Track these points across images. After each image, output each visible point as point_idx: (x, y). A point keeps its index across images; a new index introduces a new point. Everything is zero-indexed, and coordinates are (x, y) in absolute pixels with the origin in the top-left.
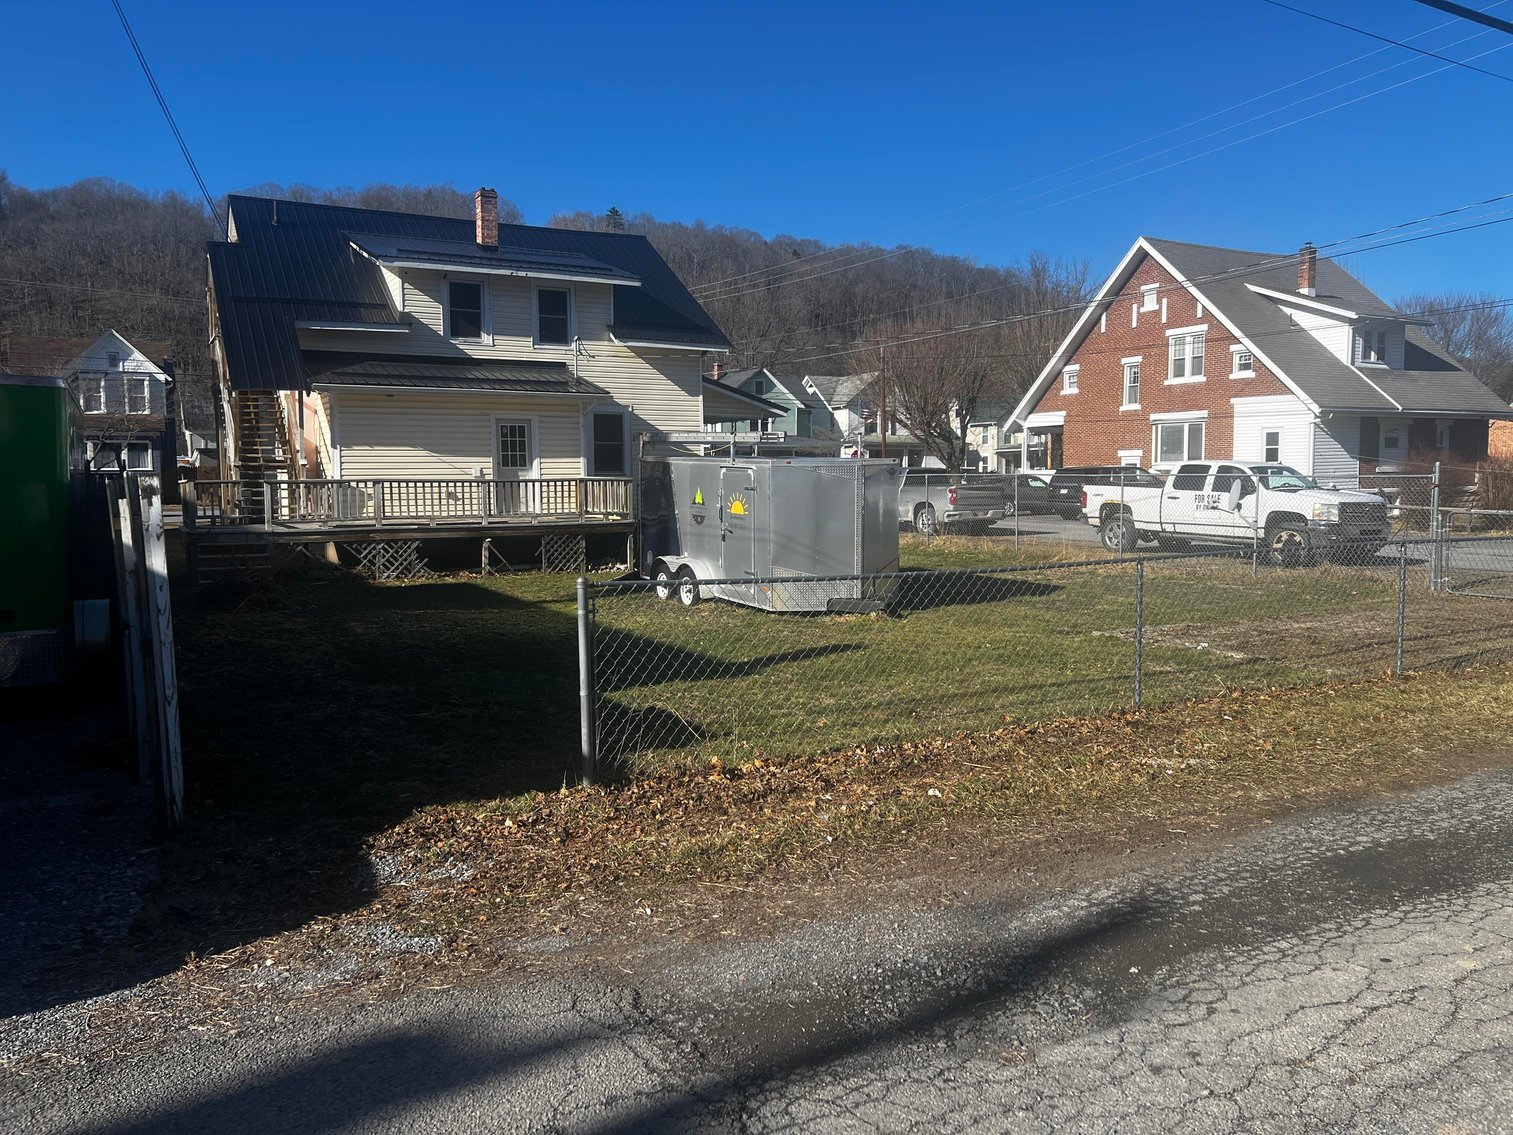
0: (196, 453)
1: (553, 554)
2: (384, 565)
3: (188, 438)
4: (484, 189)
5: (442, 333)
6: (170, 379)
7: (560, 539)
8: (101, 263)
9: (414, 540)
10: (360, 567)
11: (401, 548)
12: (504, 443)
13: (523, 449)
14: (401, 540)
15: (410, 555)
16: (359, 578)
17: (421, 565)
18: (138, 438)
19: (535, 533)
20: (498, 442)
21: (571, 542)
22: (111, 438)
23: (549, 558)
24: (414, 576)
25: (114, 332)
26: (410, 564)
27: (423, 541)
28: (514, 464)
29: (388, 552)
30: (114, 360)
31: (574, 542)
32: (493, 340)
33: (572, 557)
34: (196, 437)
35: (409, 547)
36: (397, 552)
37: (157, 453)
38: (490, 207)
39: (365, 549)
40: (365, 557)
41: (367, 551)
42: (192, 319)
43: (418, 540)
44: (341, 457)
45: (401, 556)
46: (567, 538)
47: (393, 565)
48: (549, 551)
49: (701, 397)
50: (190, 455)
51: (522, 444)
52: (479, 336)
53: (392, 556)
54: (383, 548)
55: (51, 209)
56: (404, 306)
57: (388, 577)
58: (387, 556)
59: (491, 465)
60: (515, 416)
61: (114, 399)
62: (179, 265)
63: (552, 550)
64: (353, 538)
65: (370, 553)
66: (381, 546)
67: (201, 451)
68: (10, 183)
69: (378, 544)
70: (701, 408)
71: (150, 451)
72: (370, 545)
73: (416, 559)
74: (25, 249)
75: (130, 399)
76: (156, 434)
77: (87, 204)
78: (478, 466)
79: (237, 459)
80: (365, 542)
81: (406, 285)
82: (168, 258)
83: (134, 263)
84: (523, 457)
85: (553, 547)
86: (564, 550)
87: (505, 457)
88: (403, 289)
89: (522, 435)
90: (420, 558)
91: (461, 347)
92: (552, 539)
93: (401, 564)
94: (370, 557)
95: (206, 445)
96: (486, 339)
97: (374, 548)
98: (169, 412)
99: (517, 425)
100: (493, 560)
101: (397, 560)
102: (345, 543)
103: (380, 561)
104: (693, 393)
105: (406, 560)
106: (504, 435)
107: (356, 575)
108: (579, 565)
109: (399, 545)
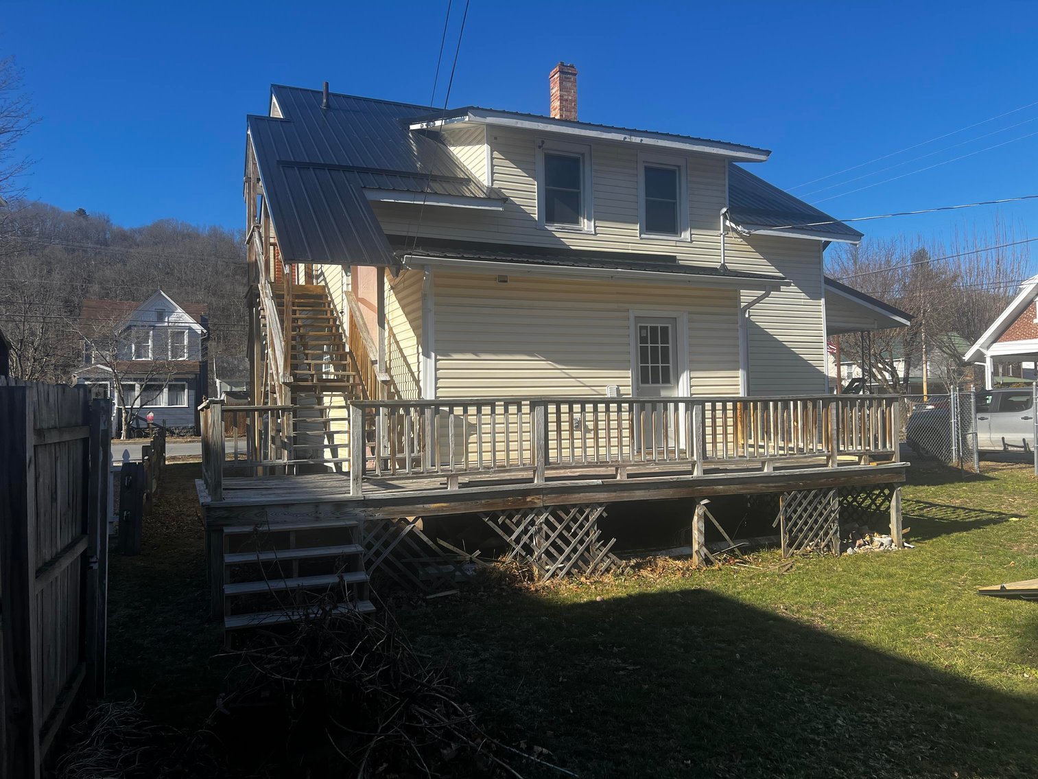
0: (223, 395)
1: (795, 524)
2: (547, 552)
3: (218, 385)
4: (562, 64)
5: (536, 217)
6: (205, 331)
7: (805, 497)
8: (168, 273)
9: (593, 506)
10: (508, 558)
11: (575, 520)
12: (643, 351)
13: (666, 359)
14: (574, 506)
15: (587, 534)
16: (505, 580)
17: (605, 550)
18: (176, 380)
19: (771, 488)
20: (637, 348)
21: (820, 503)
22: (155, 380)
23: (791, 531)
24: (593, 572)
25: (162, 293)
26: (587, 549)
27: (611, 507)
28: (656, 381)
29: (553, 529)
30: (161, 316)
31: (824, 502)
32: (595, 227)
33: (821, 527)
34: (224, 384)
35: (587, 519)
36: (568, 528)
37: (193, 392)
38: (569, 85)
39: (518, 524)
40: (517, 541)
41: (522, 527)
42: (224, 309)
43: (600, 505)
44: (437, 369)
45: (575, 535)
46: (815, 496)
47: (561, 551)
48: (790, 518)
49: (823, 301)
50: (219, 397)
51: (665, 351)
52: (577, 222)
53: (561, 536)
54: (547, 522)
55: (138, 240)
56: (493, 180)
57: (554, 575)
58: (553, 535)
59: (629, 381)
60: (657, 312)
61: (160, 348)
62: (217, 273)
63: (795, 517)
64: (499, 505)
65: (525, 531)
66: (542, 518)
67: (228, 394)
68: (112, 224)
69: (539, 514)
70: (823, 314)
71: (186, 391)
72: (525, 516)
73: (598, 540)
74: (119, 265)
75: (172, 347)
76: (191, 376)
77: (159, 236)
78: (613, 383)
79: (288, 375)
80: (517, 511)
81: (496, 154)
82: (210, 269)
83: (188, 272)
84: (666, 371)
85: (795, 511)
86: (810, 516)
87: (644, 371)
88: (492, 159)
89: (665, 340)
90: (604, 538)
91: (558, 235)
92: (795, 498)
93: (575, 550)
94: (525, 539)
95: (231, 389)
96: (586, 225)
97: (532, 523)
98: (203, 356)
99: (659, 325)
100: (711, 537)
101: (568, 543)
102: (486, 514)
103: (540, 546)
104: (814, 296)
105: (581, 542)
106: (643, 340)
107: (503, 576)
108: (831, 540)
109: (571, 515)
